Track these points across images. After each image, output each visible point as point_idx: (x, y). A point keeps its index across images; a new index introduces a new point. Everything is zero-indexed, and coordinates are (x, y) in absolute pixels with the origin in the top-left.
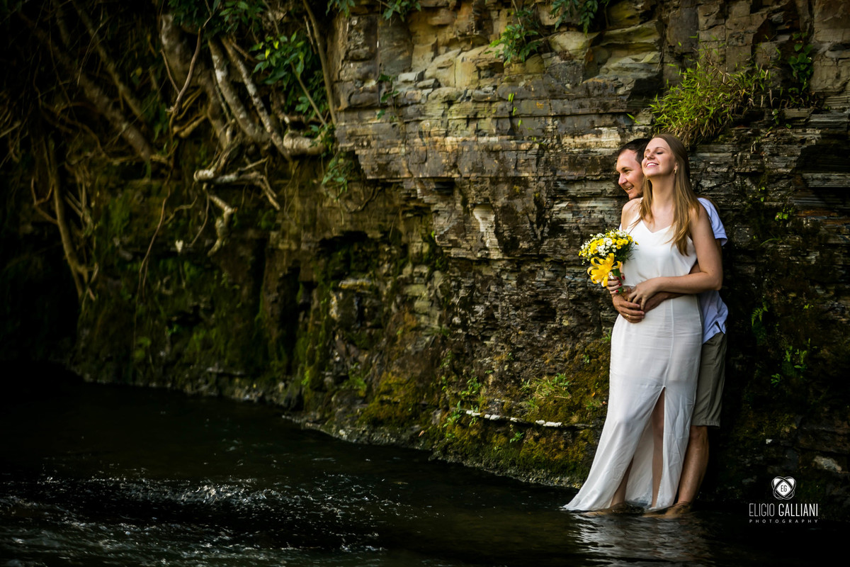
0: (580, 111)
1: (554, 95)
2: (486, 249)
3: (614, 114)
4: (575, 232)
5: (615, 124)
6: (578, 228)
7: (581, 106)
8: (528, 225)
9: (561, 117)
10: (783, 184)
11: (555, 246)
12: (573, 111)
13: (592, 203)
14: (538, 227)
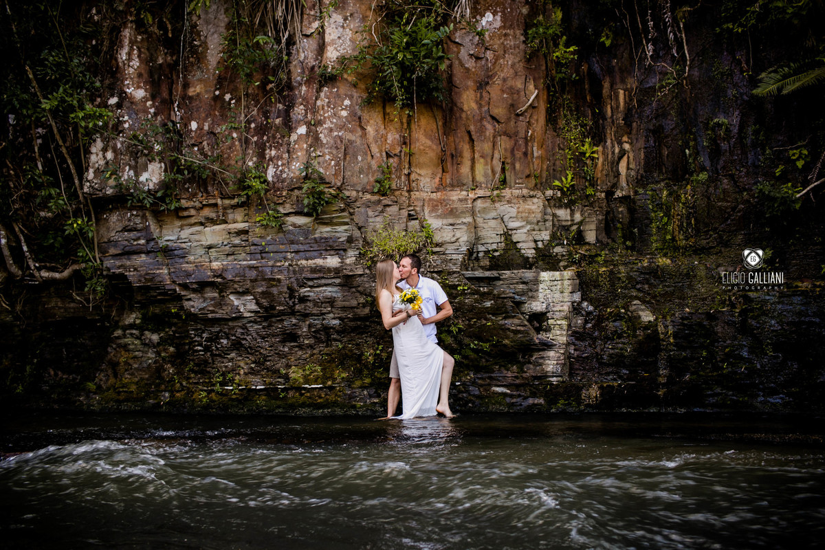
0: (312, 249)
1: (292, 242)
2: (240, 312)
3: (336, 250)
4: (318, 301)
5: (337, 254)
6: (319, 299)
7: (311, 247)
8: (283, 299)
9: (297, 252)
10: (455, 275)
11: (305, 307)
12: (306, 249)
13: (324, 288)
14: (290, 300)
